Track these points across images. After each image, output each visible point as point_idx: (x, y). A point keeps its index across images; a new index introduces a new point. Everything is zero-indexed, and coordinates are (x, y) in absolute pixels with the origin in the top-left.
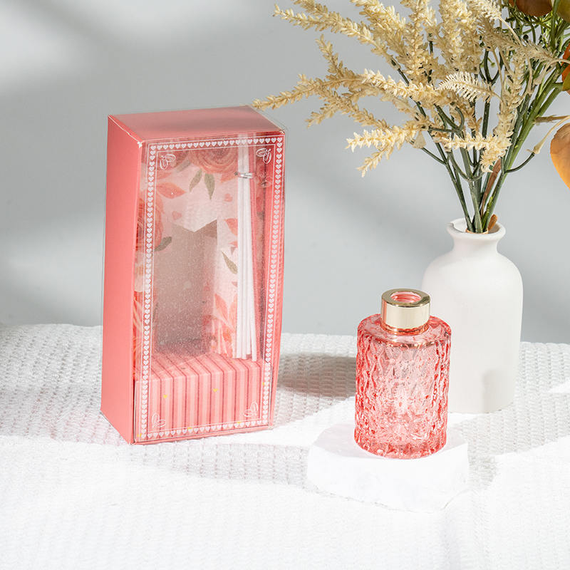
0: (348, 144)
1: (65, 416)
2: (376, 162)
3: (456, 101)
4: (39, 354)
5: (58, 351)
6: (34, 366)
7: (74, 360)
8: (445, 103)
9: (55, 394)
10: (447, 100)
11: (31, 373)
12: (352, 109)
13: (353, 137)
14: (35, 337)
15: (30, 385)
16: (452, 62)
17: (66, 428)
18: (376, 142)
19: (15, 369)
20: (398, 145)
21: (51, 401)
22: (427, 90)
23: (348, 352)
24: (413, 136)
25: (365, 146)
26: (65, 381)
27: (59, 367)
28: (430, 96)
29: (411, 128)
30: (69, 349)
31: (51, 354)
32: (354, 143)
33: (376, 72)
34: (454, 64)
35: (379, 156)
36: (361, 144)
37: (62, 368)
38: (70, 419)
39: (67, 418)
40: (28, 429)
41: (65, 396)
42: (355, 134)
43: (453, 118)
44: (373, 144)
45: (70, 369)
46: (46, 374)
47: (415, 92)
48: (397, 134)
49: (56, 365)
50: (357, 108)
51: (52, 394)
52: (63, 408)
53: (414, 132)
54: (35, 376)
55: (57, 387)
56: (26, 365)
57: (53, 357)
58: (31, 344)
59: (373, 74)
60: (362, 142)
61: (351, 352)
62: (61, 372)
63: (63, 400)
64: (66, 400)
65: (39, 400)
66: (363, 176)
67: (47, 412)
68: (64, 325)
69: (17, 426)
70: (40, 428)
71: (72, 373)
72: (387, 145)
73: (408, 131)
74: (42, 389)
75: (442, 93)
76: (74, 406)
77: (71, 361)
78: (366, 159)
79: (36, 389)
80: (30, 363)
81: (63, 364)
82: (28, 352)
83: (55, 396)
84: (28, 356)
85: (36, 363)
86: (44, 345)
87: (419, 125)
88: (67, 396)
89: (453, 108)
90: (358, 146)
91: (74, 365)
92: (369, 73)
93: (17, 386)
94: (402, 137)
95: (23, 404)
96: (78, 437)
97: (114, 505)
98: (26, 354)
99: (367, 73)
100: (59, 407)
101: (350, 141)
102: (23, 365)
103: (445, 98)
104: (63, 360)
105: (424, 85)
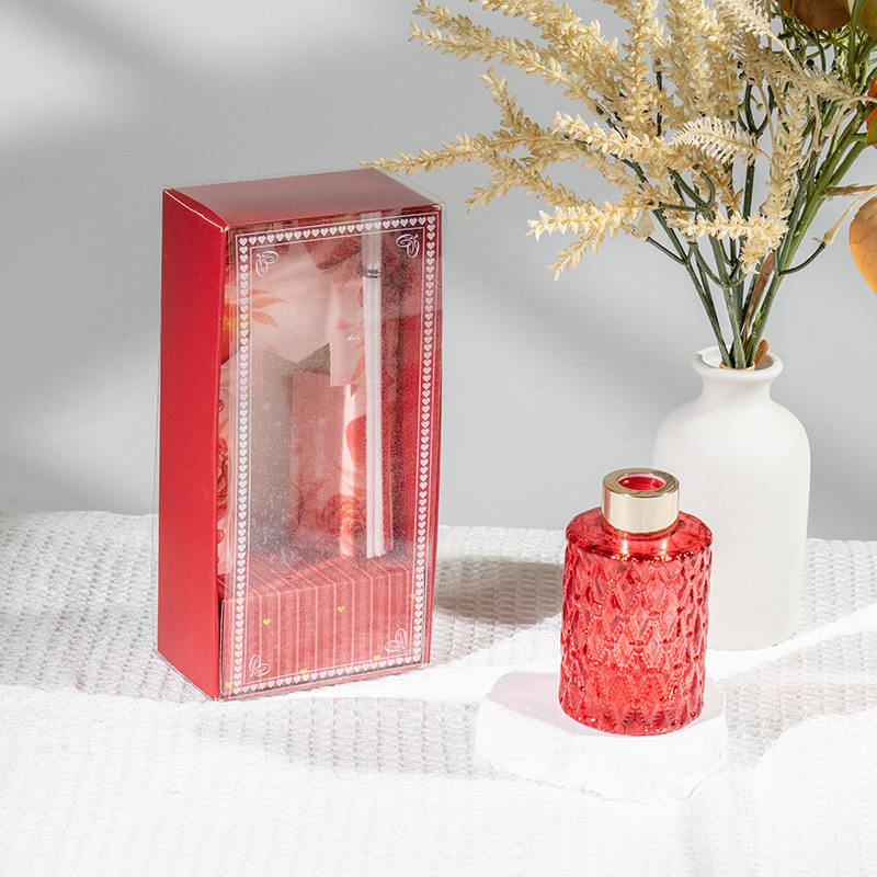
0: (530, 229)
1: (99, 654)
2: (576, 257)
3: (702, 163)
4: (59, 558)
5: (87, 554)
6: (51, 577)
7: (113, 568)
8: (684, 165)
9: (83, 620)
10: (687, 162)
11: (45, 589)
12: (542, 185)
13: (538, 218)
14: (52, 532)
15: (45, 607)
16: (695, 103)
17: (99, 674)
18: (576, 227)
19: (21, 581)
20: (611, 230)
21: (77, 631)
22: (656, 145)
23: (538, 555)
24: (635, 216)
25: (557, 232)
26: (99, 600)
27: (89, 579)
28: (660, 155)
29: (630, 205)
30: (104, 549)
31: (78, 559)
32: (540, 226)
33: (574, 118)
34: (698, 106)
35: (582, 249)
36: (550, 228)
37: (94, 581)
38: (107, 658)
39: (103, 658)
40: (41, 674)
41: (98, 623)
42: (541, 212)
43: (697, 191)
44: (570, 229)
45: (107, 581)
46: (69, 589)
47: (637, 147)
48: (607, 214)
49: (84, 575)
50: (548, 183)
51: (78, 620)
52: (95, 641)
53: (635, 210)
54: (53, 593)
55: (87, 610)
56: (38, 575)
57: (80, 563)
58: (46, 543)
59: (571, 120)
60: (553, 226)
61: (543, 555)
62: (92, 587)
63: (95, 629)
64: (100, 630)
65: (58, 629)
66: (556, 279)
67: (72, 649)
68: (97, 513)
69: (23, 670)
70: (60, 673)
71: (111, 588)
72: (594, 230)
73: (626, 209)
74: (64, 612)
75: (679, 151)
76: (113, 639)
77: (108, 568)
78: (562, 253)
79: (54, 612)
80: (44, 573)
81: (95, 574)
82: (42, 555)
83: (83, 624)
84: (41, 562)
85: (54, 572)
86: (66, 544)
87: (644, 200)
88: (102, 624)
89: (698, 173)
90: (546, 232)
91: (113, 575)
92: (563, 118)
93: (24, 608)
94: (617, 218)
95: (33, 636)
96: (119, 686)
97: (177, 792)
98: (38, 559)
99: (559, 118)
100: (89, 640)
101: (533, 223)
102: (32, 576)
103: (684, 158)
104: (96, 567)
105: (651, 138)
